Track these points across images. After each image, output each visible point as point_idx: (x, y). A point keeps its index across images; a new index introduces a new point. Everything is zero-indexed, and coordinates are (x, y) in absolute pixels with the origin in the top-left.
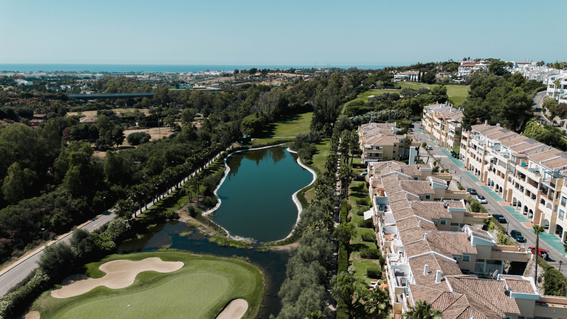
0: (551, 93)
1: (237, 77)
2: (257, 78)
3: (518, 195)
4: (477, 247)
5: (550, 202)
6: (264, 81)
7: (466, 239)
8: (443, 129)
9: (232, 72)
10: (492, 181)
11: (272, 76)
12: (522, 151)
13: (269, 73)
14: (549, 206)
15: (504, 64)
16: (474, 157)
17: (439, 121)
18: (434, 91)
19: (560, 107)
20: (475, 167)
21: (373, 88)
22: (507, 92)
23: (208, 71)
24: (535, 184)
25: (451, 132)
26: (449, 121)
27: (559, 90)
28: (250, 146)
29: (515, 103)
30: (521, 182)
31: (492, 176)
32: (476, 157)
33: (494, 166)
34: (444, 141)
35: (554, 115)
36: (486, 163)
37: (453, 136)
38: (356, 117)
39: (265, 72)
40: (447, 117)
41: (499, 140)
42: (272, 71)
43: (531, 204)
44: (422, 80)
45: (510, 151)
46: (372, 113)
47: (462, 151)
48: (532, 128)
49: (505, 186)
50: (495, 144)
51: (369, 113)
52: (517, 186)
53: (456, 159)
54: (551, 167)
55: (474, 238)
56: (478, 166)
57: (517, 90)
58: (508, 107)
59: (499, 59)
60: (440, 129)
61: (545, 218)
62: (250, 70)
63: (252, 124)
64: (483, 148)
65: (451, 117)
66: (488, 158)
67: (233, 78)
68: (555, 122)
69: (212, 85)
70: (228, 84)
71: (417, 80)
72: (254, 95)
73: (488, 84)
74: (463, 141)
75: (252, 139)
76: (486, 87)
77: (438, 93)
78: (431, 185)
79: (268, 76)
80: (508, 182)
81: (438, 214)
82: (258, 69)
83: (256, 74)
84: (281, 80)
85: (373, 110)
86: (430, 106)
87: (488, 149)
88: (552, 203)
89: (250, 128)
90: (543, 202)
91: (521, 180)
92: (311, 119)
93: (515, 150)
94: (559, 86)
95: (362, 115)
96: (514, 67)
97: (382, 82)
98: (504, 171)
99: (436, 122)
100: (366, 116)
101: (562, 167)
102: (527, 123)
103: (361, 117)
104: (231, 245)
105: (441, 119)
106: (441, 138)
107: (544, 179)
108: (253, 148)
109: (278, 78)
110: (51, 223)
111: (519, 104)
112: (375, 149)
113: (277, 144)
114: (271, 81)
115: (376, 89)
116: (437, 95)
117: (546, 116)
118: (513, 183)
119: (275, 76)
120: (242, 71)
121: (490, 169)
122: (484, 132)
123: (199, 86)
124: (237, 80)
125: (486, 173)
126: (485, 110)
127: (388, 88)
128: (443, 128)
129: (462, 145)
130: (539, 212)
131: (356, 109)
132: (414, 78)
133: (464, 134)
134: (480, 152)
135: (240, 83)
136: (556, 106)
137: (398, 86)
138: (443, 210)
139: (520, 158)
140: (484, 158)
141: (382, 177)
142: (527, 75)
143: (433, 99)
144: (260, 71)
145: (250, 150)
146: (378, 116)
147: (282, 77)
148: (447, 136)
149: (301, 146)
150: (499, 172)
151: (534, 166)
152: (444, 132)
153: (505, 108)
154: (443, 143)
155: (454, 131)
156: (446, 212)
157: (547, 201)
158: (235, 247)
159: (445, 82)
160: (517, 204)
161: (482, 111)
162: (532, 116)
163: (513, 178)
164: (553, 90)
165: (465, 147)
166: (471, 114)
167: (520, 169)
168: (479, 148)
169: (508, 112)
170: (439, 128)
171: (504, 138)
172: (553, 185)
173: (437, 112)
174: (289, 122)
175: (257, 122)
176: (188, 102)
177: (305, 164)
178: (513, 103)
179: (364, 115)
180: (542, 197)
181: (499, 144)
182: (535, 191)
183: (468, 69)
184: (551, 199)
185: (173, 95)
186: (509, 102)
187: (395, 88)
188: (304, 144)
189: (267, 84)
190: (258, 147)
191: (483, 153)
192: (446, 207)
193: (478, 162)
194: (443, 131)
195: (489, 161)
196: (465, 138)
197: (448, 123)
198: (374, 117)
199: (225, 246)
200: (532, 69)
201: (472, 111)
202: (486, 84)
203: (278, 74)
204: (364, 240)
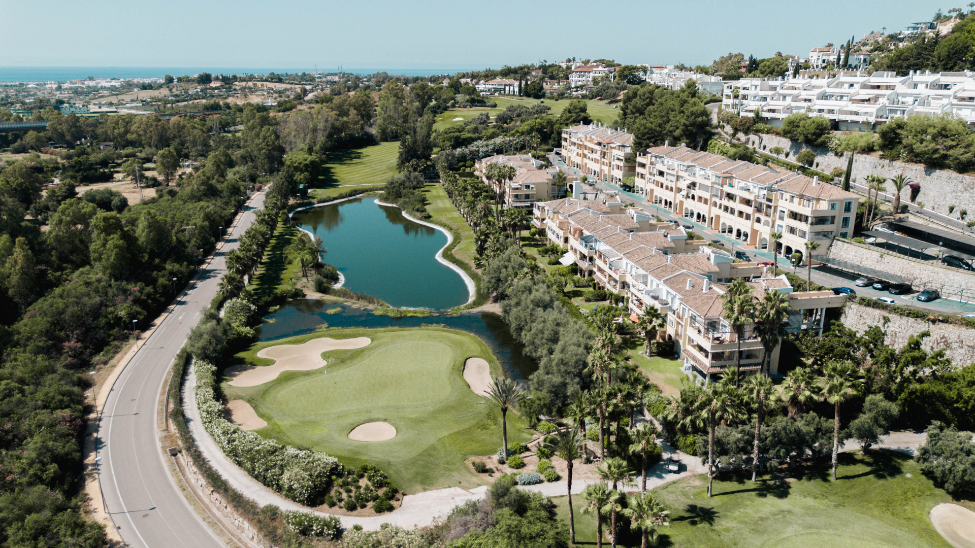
0: (727, 106)
1: (174, 90)
2: (216, 91)
3: (728, 220)
4: (718, 264)
5: (767, 218)
6: (233, 96)
7: (706, 259)
8: (604, 157)
9: (162, 81)
10: (692, 210)
11: (245, 88)
12: (725, 171)
13: (237, 83)
14: (766, 223)
15: (635, 68)
16: (662, 187)
17: (598, 148)
18: (572, 108)
19: (744, 122)
20: (664, 198)
21: (453, 106)
22: (682, 105)
23: (91, 79)
24: (748, 202)
25: (619, 159)
26: (613, 145)
27: (737, 101)
28: (315, 201)
29: (695, 118)
30: (731, 204)
31: (689, 205)
32: (664, 186)
33: (693, 192)
34: (606, 172)
35: (736, 130)
36: (679, 190)
37: (621, 164)
38: (459, 150)
39: (228, 81)
40: (608, 141)
41: (692, 161)
42: (242, 80)
43: (745, 226)
44: (526, 92)
45: (709, 172)
46: (479, 143)
47: (638, 182)
48: (716, 148)
49: (710, 213)
50: (688, 167)
51: (476, 143)
52: (726, 209)
53: (630, 193)
54: (763, 182)
55: (715, 256)
56: (669, 196)
57: (694, 102)
58: (687, 123)
59: (613, 61)
60: (599, 158)
61: (763, 237)
62: (199, 77)
63: (306, 165)
64: (674, 173)
65: (613, 141)
66: (683, 184)
67: (164, 92)
68: (739, 139)
69: (128, 105)
70: (159, 103)
71: (517, 93)
72: (258, 121)
73: (646, 96)
74: (639, 170)
75: (309, 191)
76: (644, 100)
77: (577, 111)
78: (633, 218)
79: (237, 88)
80: (713, 208)
81: (659, 244)
82: (213, 76)
83: (213, 85)
84: (264, 95)
85: (480, 139)
86: (572, 129)
87: (680, 174)
88: (770, 220)
89: (302, 172)
90: (758, 220)
91: (731, 202)
92: (398, 155)
93: (717, 171)
94: (736, 97)
95: (467, 147)
96: (648, 73)
97: (468, 97)
98: (706, 195)
99: (589, 148)
100: (473, 147)
101: (775, 181)
102: (709, 143)
103: (466, 150)
104: (409, 315)
105: (600, 144)
106: (601, 170)
107: (758, 196)
108: (319, 202)
109: (257, 90)
110: (121, 318)
111: (700, 119)
112: (524, 189)
113: (354, 195)
114: (246, 96)
115: (459, 107)
116: (577, 113)
117: (726, 133)
118: (720, 207)
119: (250, 88)
120: (180, 80)
121: (688, 197)
122: (668, 154)
123: (100, 107)
124: (177, 96)
125: (681, 202)
126: (658, 129)
127: (476, 106)
128: (604, 155)
129: (638, 174)
130: (755, 232)
131: (457, 138)
132: (512, 89)
133: (640, 159)
134: (670, 178)
135: (184, 101)
136: (739, 120)
137: (492, 103)
138: (663, 239)
139: (726, 178)
140: (676, 185)
141: (569, 216)
142: (671, 84)
143: (572, 118)
144: (217, 79)
145: (315, 206)
146: (490, 147)
147: (266, 89)
148: (610, 166)
149: (399, 195)
150: (700, 198)
151: (742, 184)
152: (606, 161)
153: (684, 124)
154: (605, 175)
155: (622, 158)
156: (667, 240)
157: (763, 218)
158: (416, 317)
159: (559, 95)
160: (727, 230)
161: (655, 131)
162: (715, 134)
163: (719, 202)
164: (731, 101)
165: (642, 176)
166: (644, 135)
167: (727, 189)
168: (667, 174)
169: (687, 130)
170: (597, 156)
171: (697, 159)
172: (770, 200)
173: (588, 136)
174: (349, 162)
175: (312, 162)
176: (129, 136)
177: (420, 219)
178: (693, 118)
179: (469, 147)
180: (757, 215)
181: (694, 166)
182: (748, 210)
183: (584, 76)
184: (767, 215)
185: (87, 126)
186: (688, 117)
187: (488, 106)
188: (404, 191)
189: (240, 102)
190: (327, 201)
191: (674, 179)
192: (666, 236)
193: (668, 192)
194: (603, 160)
195: (685, 187)
196: (643, 166)
197: (612, 148)
198: (485, 149)
199: (401, 317)
200: (675, 75)
201: (646, 131)
202: (644, 95)
203: (255, 85)
204: (576, 287)
